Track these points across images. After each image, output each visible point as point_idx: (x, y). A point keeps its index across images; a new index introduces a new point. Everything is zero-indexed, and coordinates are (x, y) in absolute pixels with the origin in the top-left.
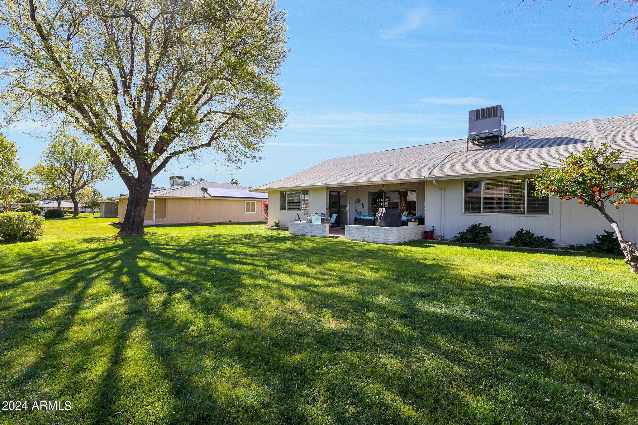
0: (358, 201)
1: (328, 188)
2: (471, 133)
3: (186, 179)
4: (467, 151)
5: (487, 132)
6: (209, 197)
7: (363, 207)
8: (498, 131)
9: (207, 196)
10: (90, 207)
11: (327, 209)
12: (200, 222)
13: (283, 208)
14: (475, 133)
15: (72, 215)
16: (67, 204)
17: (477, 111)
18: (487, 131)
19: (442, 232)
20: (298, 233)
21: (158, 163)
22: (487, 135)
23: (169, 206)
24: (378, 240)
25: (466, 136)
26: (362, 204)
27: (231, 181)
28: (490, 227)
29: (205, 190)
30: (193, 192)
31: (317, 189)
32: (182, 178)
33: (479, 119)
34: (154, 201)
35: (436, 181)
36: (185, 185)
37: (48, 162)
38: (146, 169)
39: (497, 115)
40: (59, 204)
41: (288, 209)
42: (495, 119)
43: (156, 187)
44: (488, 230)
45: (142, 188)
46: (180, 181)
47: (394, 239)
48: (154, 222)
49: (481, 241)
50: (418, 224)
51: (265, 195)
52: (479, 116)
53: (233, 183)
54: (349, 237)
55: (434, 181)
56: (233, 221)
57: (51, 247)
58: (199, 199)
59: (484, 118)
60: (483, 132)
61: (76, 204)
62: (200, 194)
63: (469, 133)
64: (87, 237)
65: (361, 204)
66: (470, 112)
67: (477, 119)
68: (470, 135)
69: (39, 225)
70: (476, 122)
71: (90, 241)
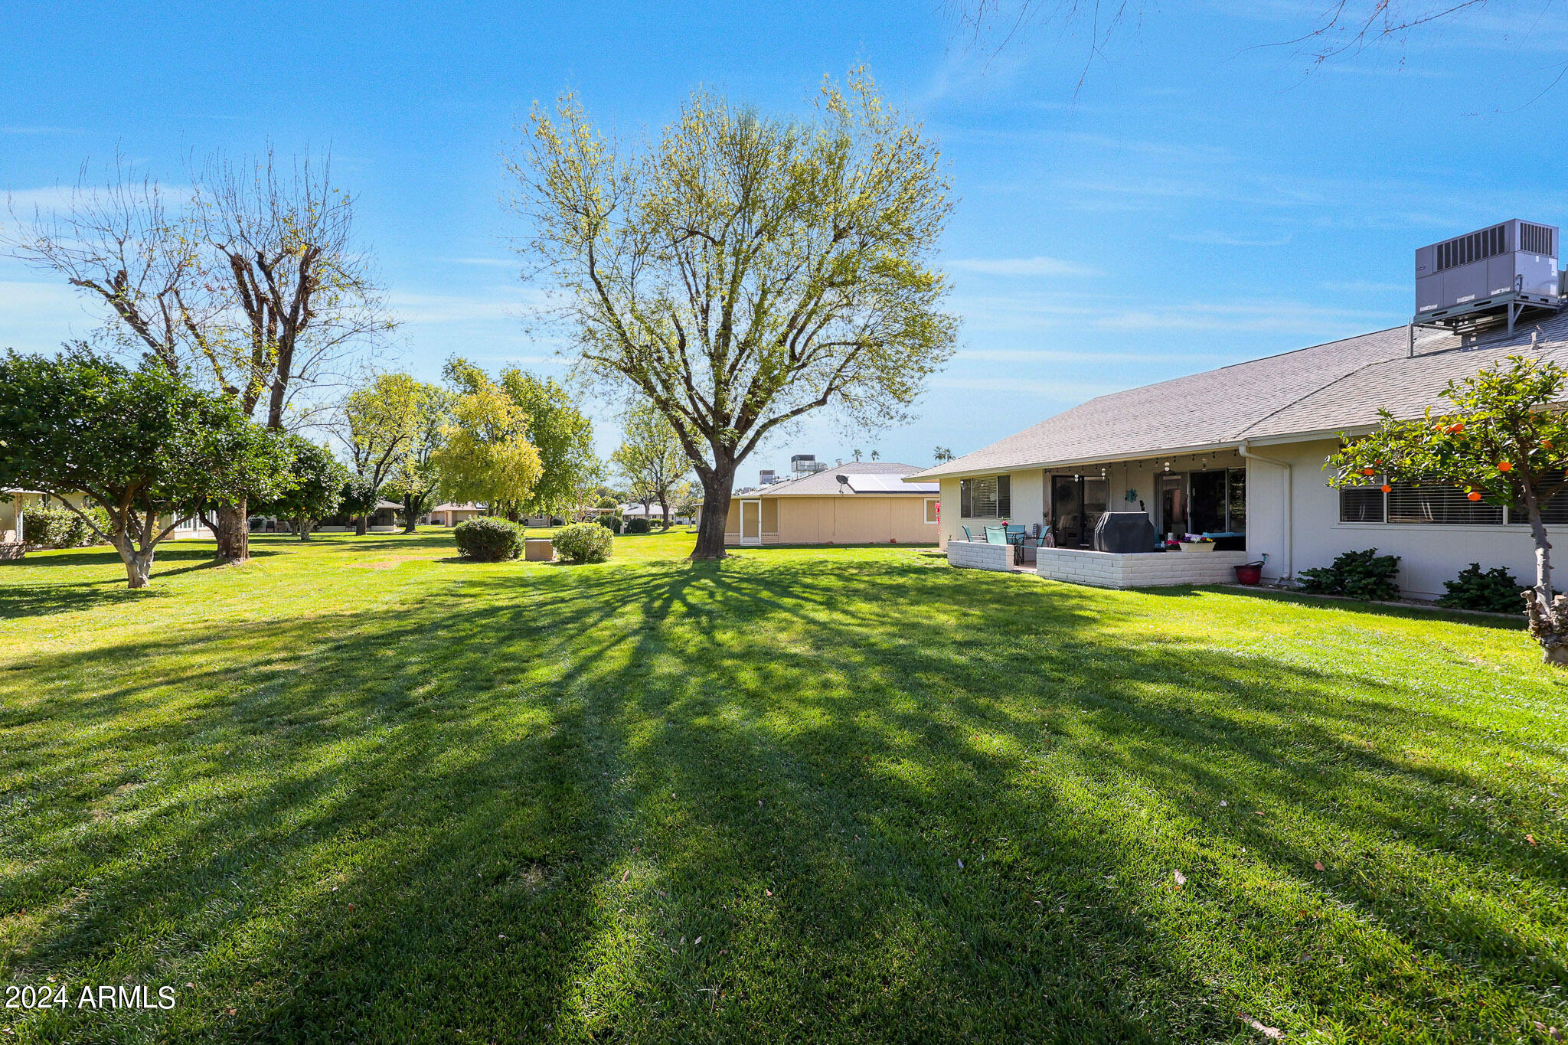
0: (1131, 495)
1: (1046, 471)
2: (1422, 309)
3: (817, 460)
4: (1412, 357)
5: (1472, 301)
6: (852, 492)
7: (1143, 510)
9: (847, 491)
10: (687, 514)
11: (1045, 515)
12: (835, 541)
13: (966, 513)
14: (1435, 307)
15: (661, 528)
16: (656, 509)
17: (1440, 247)
18: (1473, 297)
19: (1287, 570)
20: (962, 562)
21: (744, 442)
22: (1472, 308)
23: (783, 512)
24: (1092, 580)
25: (1410, 315)
26: (1141, 502)
27: (934, 453)
28: (1399, 558)
29: (843, 480)
30: (823, 485)
31: (1026, 472)
32: (811, 458)
33: (1448, 266)
34: (760, 502)
35: (1249, 450)
36: (818, 470)
37: (631, 442)
38: (726, 454)
39: (1502, 249)
40: (647, 509)
41: (974, 516)
42: (1497, 260)
43: (776, 475)
44: (1392, 563)
45: (721, 484)
46: (807, 463)
47: (1119, 577)
48: (759, 541)
49: (1356, 592)
50: (1215, 549)
51: (936, 487)
52: (1448, 259)
53: (940, 457)
54: (1043, 573)
55: (1242, 450)
56: (897, 541)
57: (611, 570)
58: (833, 498)
59: (1462, 261)
60: (1459, 301)
61: (665, 509)
62: (834, 489)
63: (1418, 308)
64: (654, 559)
65: (1137, 503)
66: (1420, 253)
67: (1440, 267)
68: (1419, 313)
69: (607, 542)
70: (1440, 275)
71: (654, 564)
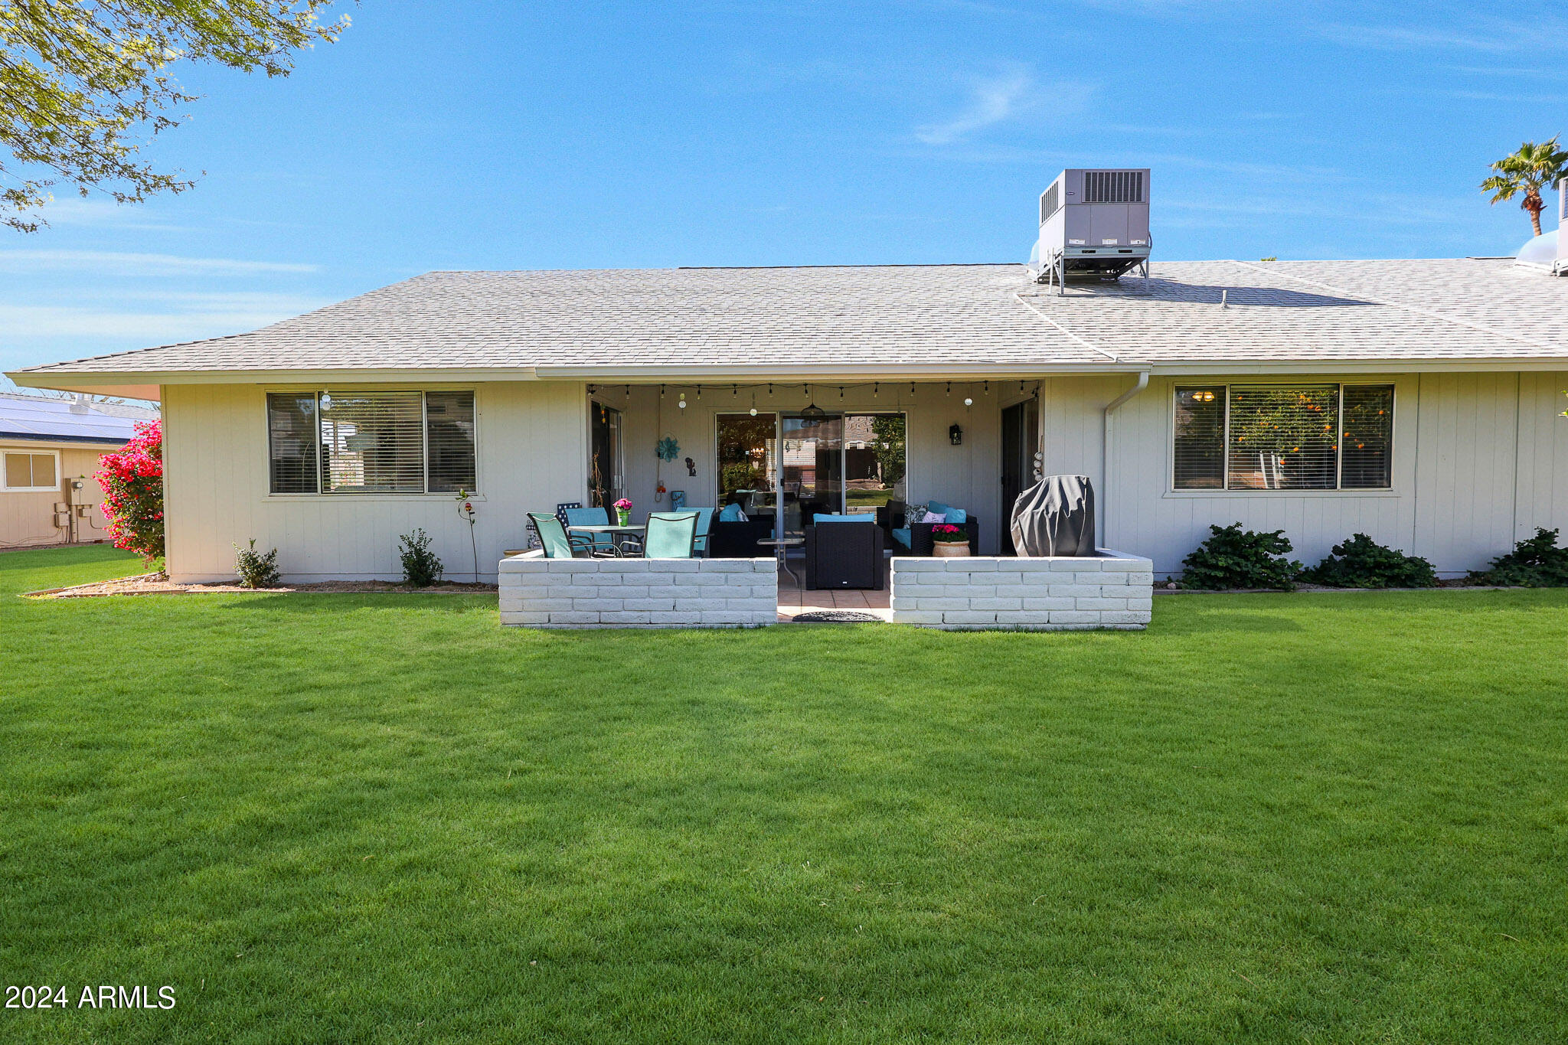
0: (668, 449)
1: (591, 388)
2: (1073, 242)
5: (1114, 246)
7: (692, 474)
8: (1143, 246)
13: (290, 480)
14: (1082, 243)
17: (1088, 176)
18: (1115, 242)
20: (574, 616)
22: (1113, 254)
26: (688, 460)
33: (1094, 199)
39: (1139, 199)
42: (1134, 207)
52: (1094, 192)
54: (915, 615)
55: (1144, 379)
59: (1107, 199)
60: (1106, 242)
63: (1066, 240)
65: (679, 462)
66: (1070, 174)
67: (1087, 199)
68: (1068, 246)
70: (1086, 209)
